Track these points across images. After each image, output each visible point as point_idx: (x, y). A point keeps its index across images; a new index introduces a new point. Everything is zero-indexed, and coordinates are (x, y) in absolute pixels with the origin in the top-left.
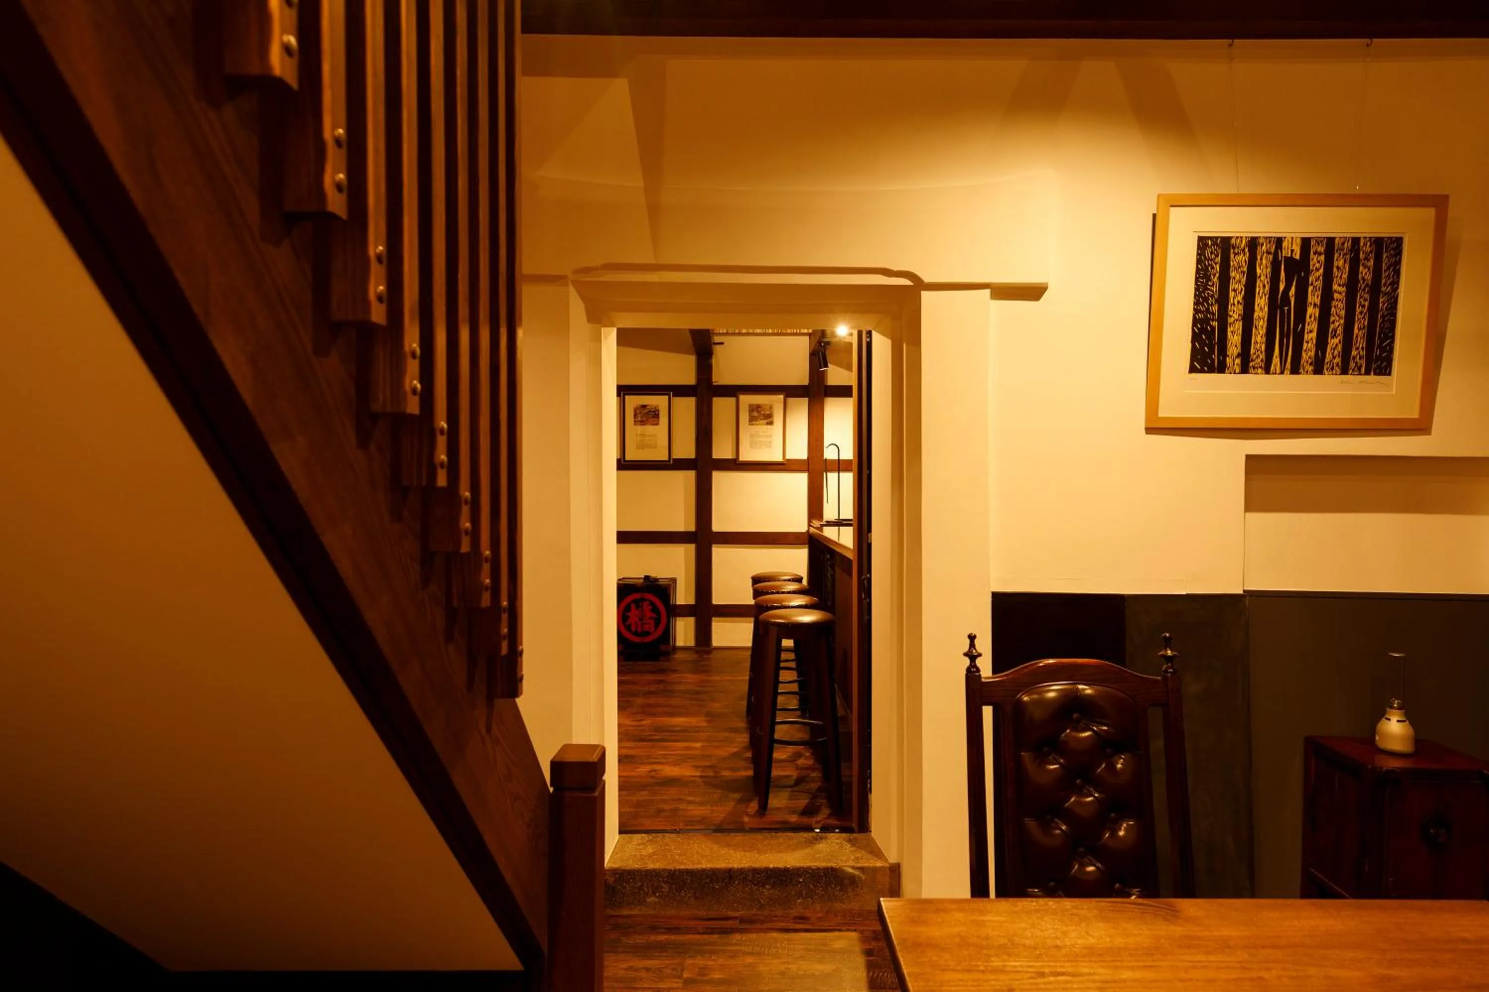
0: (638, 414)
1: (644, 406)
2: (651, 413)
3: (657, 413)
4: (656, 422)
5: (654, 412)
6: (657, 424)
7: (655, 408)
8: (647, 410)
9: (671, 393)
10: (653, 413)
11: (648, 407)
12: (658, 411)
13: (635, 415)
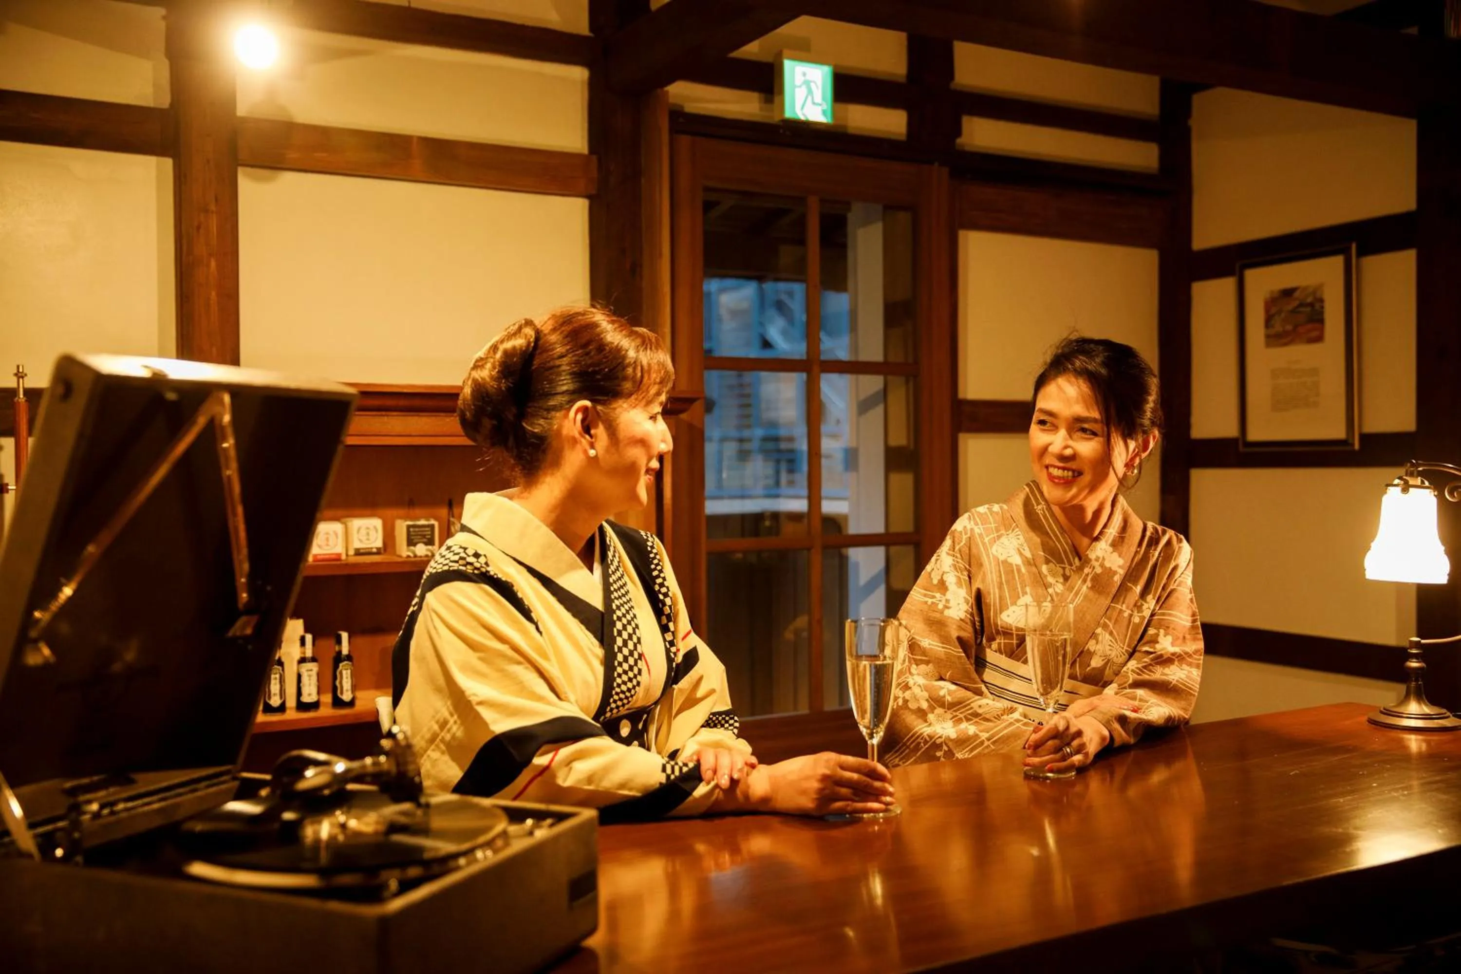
0: (1273, 315)
1: (1288, 293)
2: (1302, 309)
3: (1317, 306)
4: (1314, 334)
5: (1311, 305)
6: (1319, 339)
7: (1314, 292)
8: (1296, 303)
9: (1354, 247)
10: (1309, 309)
11: (1297, 294)
12: (1321, 301)
13: (1268, 322)
